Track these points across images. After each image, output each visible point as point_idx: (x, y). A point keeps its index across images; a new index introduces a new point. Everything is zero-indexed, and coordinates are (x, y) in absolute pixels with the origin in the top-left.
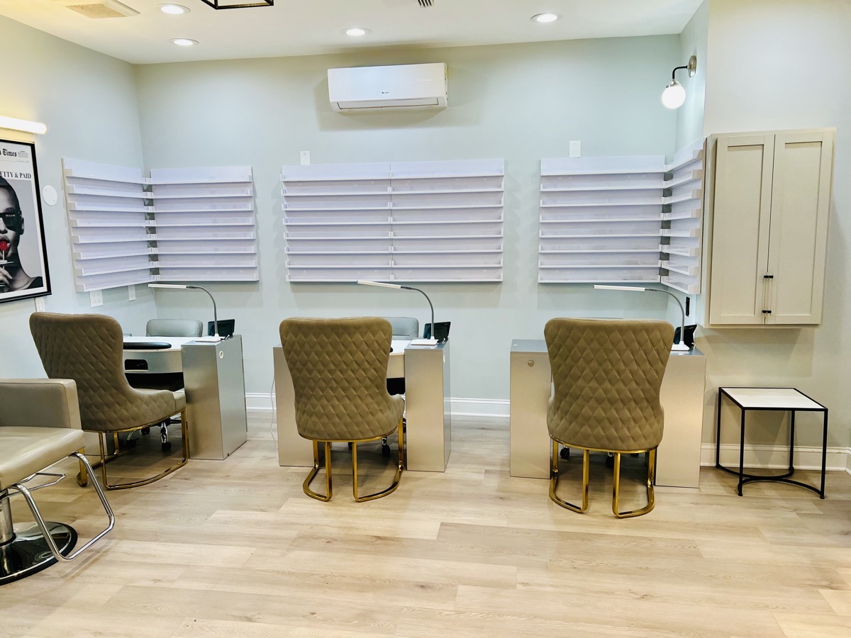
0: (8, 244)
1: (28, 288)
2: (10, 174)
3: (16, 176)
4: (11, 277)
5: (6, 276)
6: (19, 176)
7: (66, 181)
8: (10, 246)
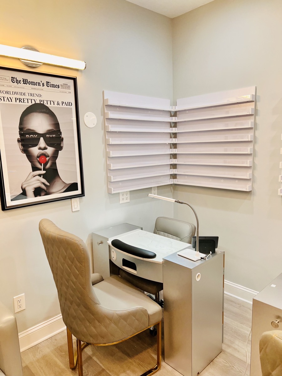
0: (47, 158)
1: (64, 192)
2: (52, 102)
3: (58, 104)
4: (48, 184)
5: (44, 184)
6: (61, 104)
7: (105, 109)
8: (49, 160)
